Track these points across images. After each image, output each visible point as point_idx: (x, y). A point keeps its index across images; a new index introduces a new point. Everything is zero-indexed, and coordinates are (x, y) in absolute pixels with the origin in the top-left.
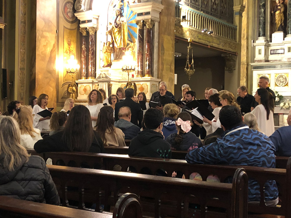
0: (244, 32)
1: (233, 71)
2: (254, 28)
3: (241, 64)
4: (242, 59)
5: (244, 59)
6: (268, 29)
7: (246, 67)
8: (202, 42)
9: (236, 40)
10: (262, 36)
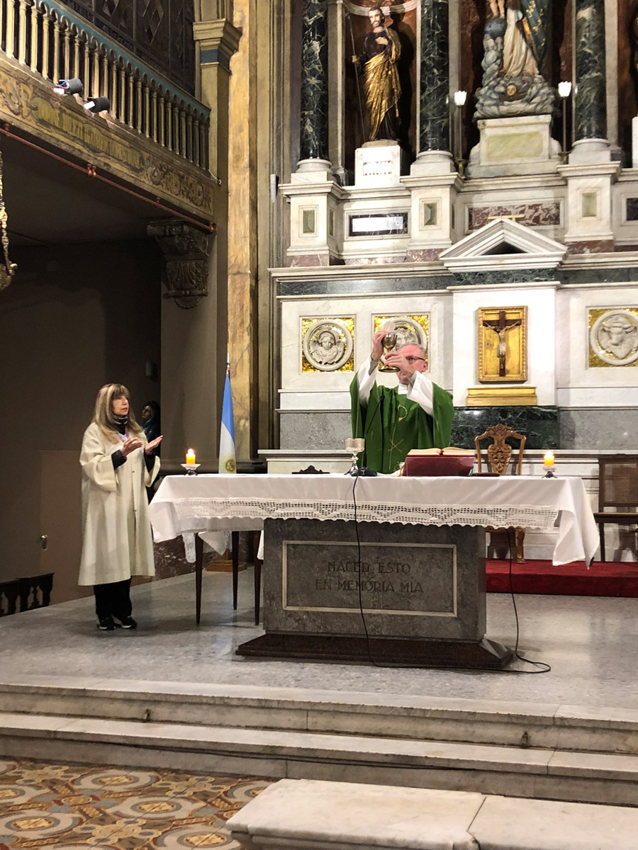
0: (238, 137)
1: (199, 299)
2: (278, 124)
3: (229, 271)
4: (231, 253)
5: (238, 249)
6: (337, 130)
7: (251, 285)
8: (58, 140)
9: (207, 167)
10: (315, 157)
